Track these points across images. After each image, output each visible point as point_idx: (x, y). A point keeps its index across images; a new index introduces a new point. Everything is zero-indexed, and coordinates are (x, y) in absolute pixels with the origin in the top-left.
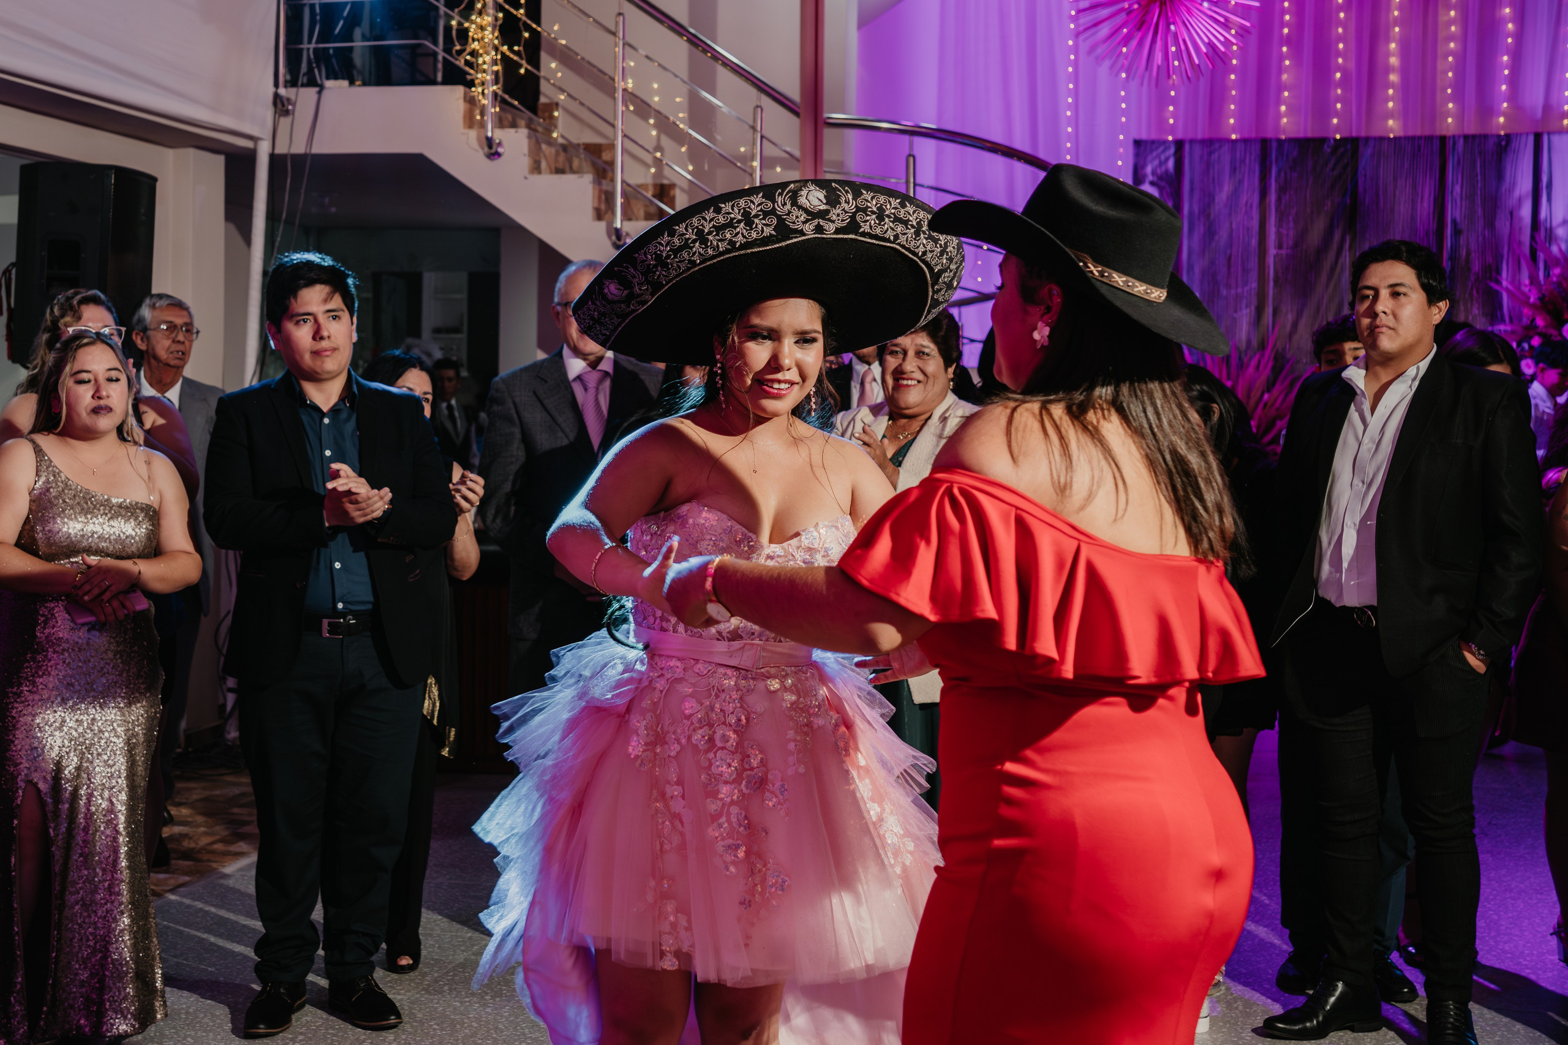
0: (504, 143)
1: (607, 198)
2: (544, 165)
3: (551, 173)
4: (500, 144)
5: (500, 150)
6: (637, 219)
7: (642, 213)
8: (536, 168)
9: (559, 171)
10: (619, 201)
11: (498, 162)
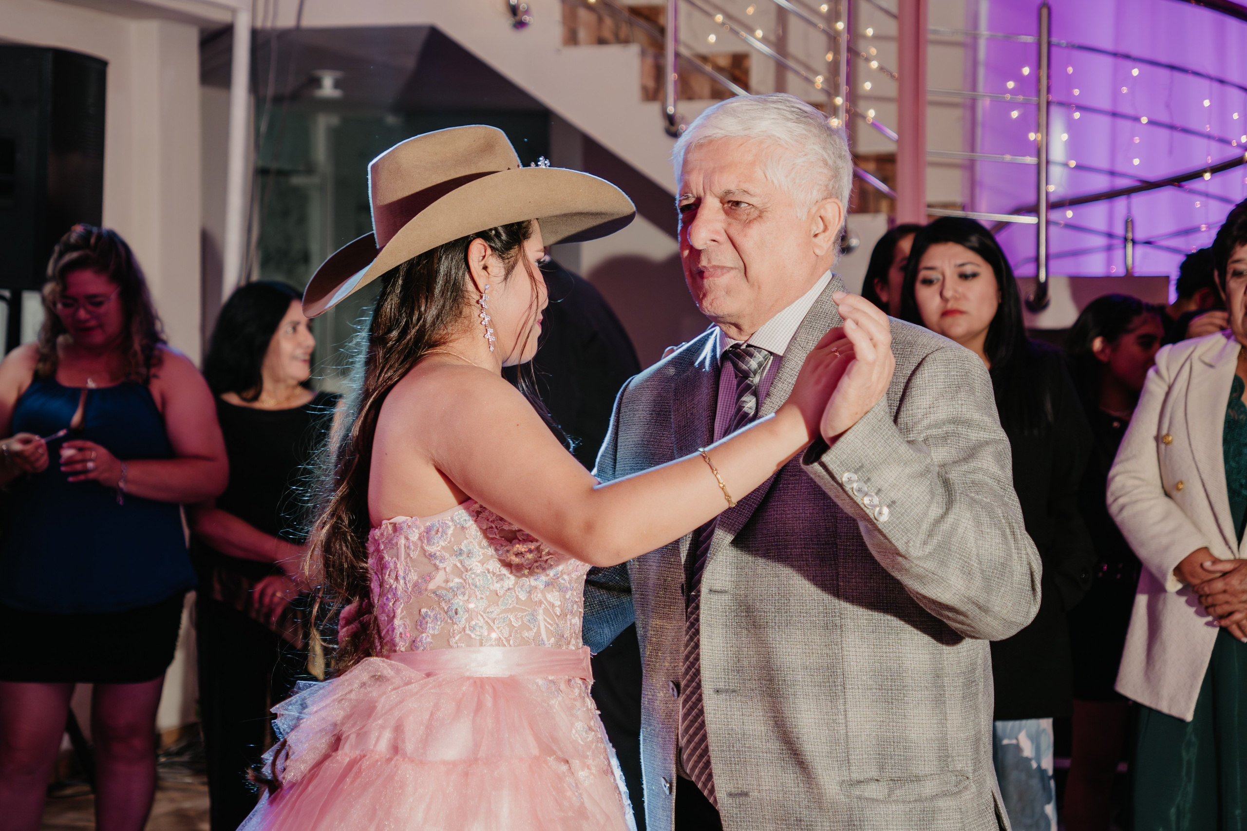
0: (534, 10)
1: (659, 73)
2: (582, 34)
3: (592, 43)
4: (527, 12)
5: (526, 18)
6: (700, 98)
7: (706, 90)
8: (572, 39)
9: (601, 41)
10: (671, 77)
11: (524, 33)
